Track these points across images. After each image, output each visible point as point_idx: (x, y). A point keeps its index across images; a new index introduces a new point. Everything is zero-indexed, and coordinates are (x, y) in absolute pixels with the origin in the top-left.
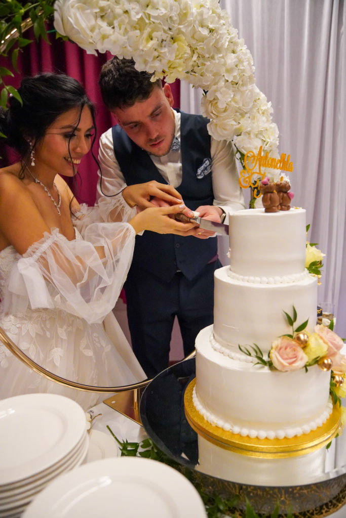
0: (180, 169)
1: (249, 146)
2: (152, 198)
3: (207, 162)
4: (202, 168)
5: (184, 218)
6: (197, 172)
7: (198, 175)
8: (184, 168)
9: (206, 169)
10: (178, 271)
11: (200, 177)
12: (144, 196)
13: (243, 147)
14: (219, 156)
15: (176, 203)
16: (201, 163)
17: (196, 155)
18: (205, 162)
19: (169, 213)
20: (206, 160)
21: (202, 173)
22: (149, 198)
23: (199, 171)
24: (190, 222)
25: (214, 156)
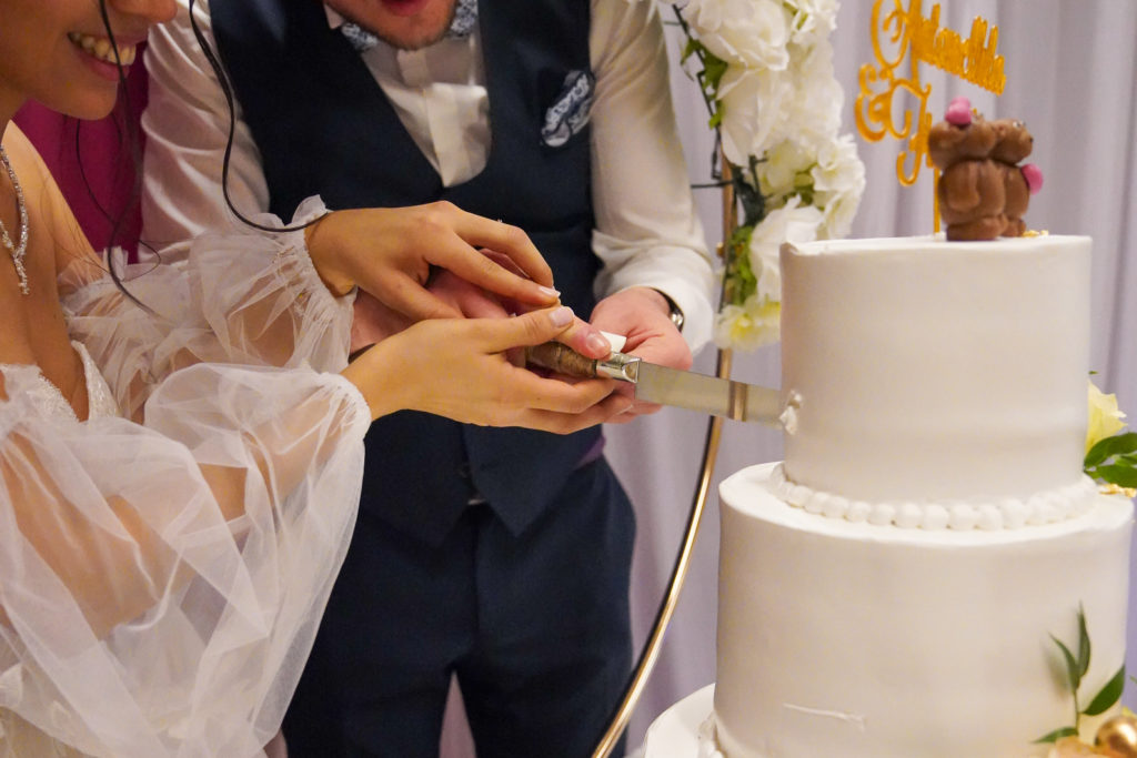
0: (481, 109)
1: (743, 23)
2: (436, 276)
3: (583, 83)
4: (565, 104)
5: (569, 358)
6: (543, 122)
7: (549, 134)
8: (493, 109)
9: (575, 109)
11: (554, 142)
12: (404, 264)
13: (723, 30)
14: (619, 64)
15: (537, 304)
16: (559, 91)
17: (536, 59)
18: (574, 84)
19: (508, 345)
20: (580, 77)
21: (564, 126)
22: (424, 274)
23: (553, 118)
24: (596, 377)
25: (602, 60)
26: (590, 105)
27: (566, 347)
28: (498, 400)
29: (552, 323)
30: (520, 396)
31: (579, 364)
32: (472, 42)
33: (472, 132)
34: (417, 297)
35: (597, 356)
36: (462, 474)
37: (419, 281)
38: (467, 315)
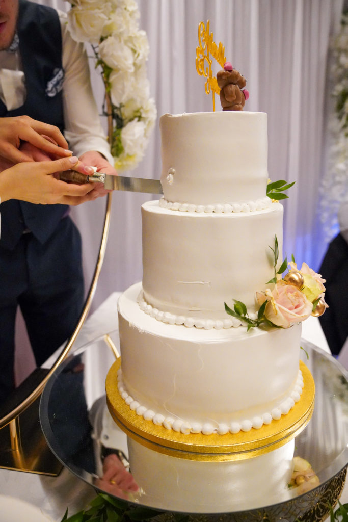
1: (119, 53)
2: (23, 144)
3: (61, 73)
5: (77, 176)
6: (46, 87)
7: (49, 92)
8: (26, 80)
9: (58, 83)
10: (25, 232)
11: (51, 95)
12: (10, 140)
13: (112, 55)
14: (74, 66)
15: (63, 156)
16: (51, 76)
17: (42, 63)
18: (58, 73)
20: (60, 70)
21: (54, 90)
22: (19, 144)
23: (50, 85)
24: (89, 182)
25: (67, 65)
26: (62, 82)
27: (76, 172)
28: (52, 192)
29: (71, 162)
30: (61, 190)
31: (82, 178)
32: (17, 55)
33: (18, 90)
34: (17, 154)
35: (89, 174)
36: (21, 221)
37: (17, 147)
38: (36, 160)
